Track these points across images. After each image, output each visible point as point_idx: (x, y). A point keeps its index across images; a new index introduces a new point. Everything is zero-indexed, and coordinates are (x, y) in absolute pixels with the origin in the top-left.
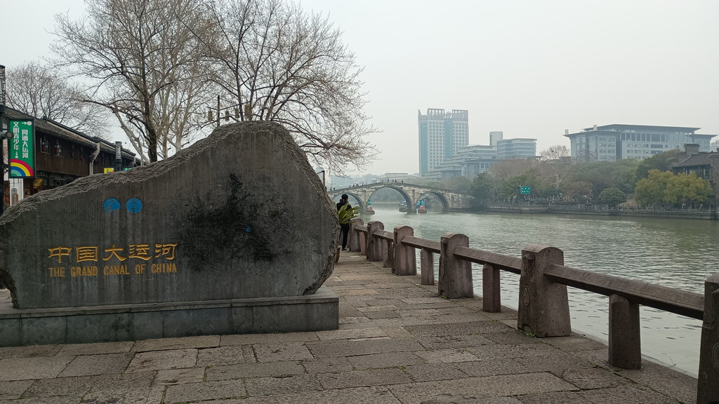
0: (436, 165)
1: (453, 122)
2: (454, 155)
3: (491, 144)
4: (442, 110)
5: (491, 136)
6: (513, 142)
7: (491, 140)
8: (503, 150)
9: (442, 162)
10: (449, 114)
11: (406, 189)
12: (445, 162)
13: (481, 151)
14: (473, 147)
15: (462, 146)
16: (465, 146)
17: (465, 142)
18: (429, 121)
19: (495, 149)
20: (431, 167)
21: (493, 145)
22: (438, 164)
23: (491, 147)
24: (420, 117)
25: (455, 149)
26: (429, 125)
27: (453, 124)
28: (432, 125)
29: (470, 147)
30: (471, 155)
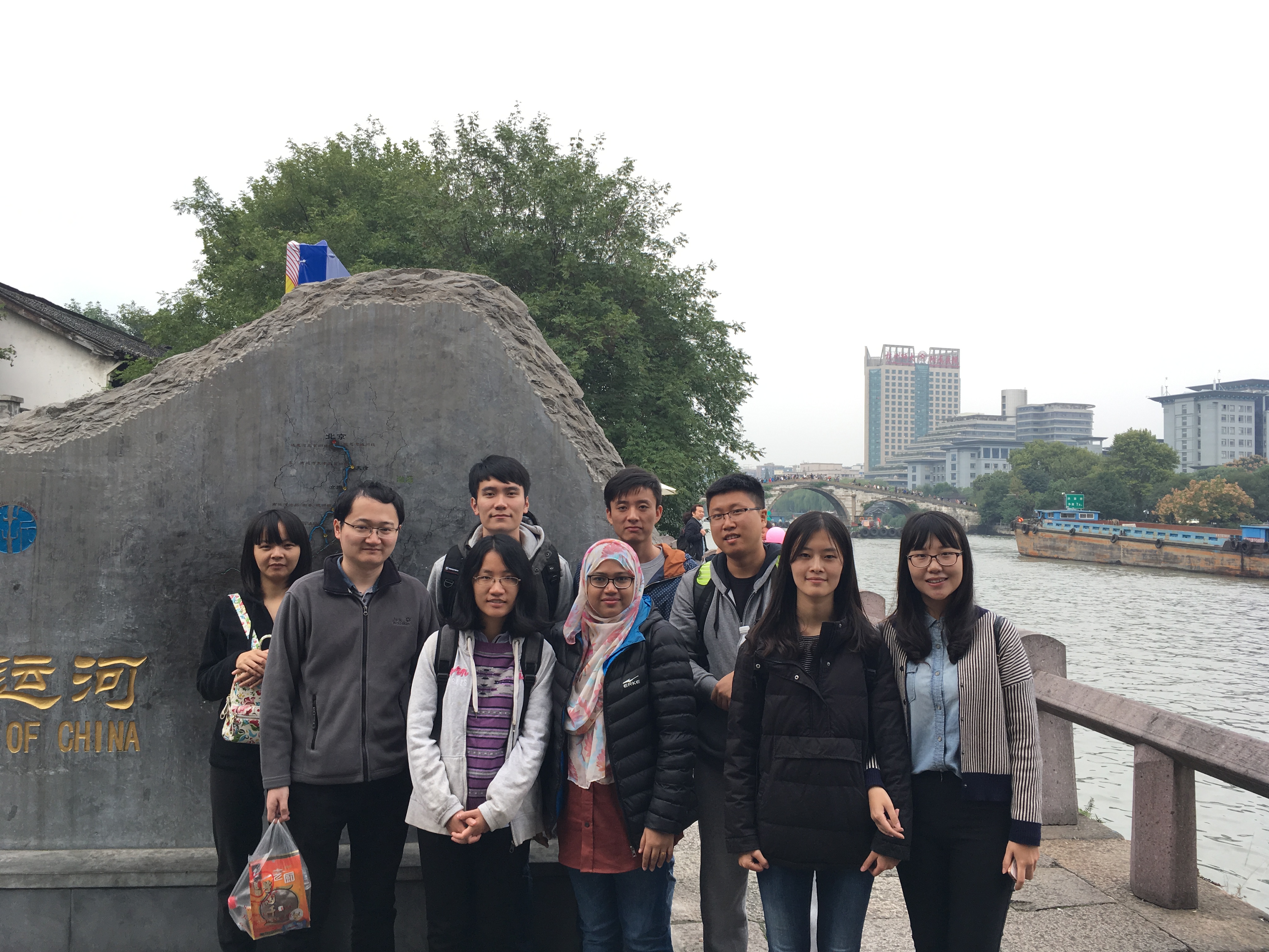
0: (897, 451)
1: (931, 370)
2: (930, 432)
3: (1004, 412)
4: (909, 347)
5: (1004, 398)
6: (1047, 410)
7: (1004, 406)
8: (1027, 424)
9: (909, 444)
10: (922, 356)
11: (839, 493)
12: (913, 445)
13: (984, 426)
14: (968, 418)
15: (947, 415)
16: (953, 415)
17: (953, 409)
18: (884, 368)
19: (1011, 421)
20: (887, 453)
21: (1007, 414)
22: (900, 447)
23: (1003, 417)
24: (869, 361)
25: (934, 421)
26: (883, 375)
27: (932, 374)
28: (891, 375)
29: (961, 419)
30: (964, 433)
